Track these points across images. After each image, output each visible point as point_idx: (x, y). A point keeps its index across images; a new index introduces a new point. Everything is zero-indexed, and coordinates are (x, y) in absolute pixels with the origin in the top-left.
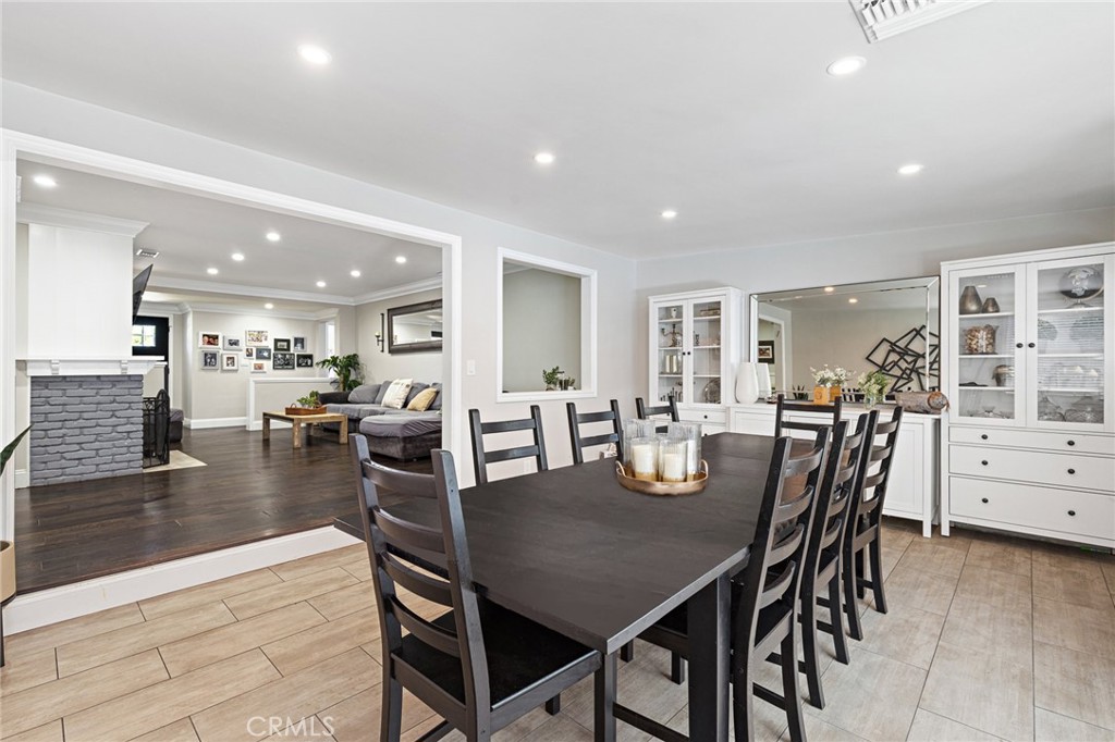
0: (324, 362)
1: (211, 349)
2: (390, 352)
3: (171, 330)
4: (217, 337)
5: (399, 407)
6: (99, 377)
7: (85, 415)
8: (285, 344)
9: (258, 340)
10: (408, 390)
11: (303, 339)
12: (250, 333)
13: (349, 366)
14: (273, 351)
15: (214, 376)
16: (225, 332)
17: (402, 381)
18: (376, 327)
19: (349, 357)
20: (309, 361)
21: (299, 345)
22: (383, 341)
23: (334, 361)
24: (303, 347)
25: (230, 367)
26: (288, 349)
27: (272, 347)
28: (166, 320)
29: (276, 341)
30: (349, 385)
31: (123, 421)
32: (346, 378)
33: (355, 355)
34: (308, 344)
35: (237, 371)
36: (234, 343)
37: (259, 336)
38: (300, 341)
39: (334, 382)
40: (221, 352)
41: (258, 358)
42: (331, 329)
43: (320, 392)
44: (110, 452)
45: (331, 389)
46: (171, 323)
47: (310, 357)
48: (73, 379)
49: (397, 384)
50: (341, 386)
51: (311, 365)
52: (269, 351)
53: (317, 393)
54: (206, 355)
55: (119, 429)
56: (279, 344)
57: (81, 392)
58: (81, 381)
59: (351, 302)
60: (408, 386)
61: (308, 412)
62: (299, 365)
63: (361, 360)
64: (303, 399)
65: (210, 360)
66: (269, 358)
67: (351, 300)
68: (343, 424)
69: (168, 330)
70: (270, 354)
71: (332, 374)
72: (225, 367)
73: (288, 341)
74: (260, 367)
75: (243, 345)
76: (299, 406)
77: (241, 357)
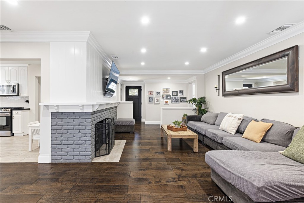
0: (190, 101)
1: (151, 96)
2: (224, 95)
3: (142, 90)
4: (153, 92)
5: (233, 133)
6: (74, 113)
7: (69, 131)
8: (176, 93)
9: (166, 92)
10: (240, 122)
11: (182, 91)
12: (163, 89)
13: (201, 102)
14: (171, 96)
15: (152, 106)
16: (155, 90)
17: (235, 115)
18: (215, 82)
19: (201, 98)
20: (185, 100)
21: (181, 93)
22: (219, 90)
23: (194, 100)
24: (182, 94)
25: (157, 103)
26: (177, 95)
27: (171, 95)
28: (141, 86)
29: (173, 92)
30: (202, 112)
31: (83, 135)
32: (200, 108)
33: (204, 97)
34: (184, 93)
35: (159, 104)
36: (158, 93)
37: (166, 91)
38: (181, 92)
39: (195, 110)
40: (154, 97)
41: (166, 99)
42: (194, 86)
43: (188, 115)
44: (78, 150)
45: (193, 114)
46: (142, 88)
47: (185, 98)
48: (65, 114)
49: (230, 116)
50: (198, 111)
51: (186, 102)
52: (170, 96)
53: (186, 115)
54: (150, 98)
55: (82, 139)
56: (174, 93)
57: (68, 120)
58: (68, 114)
59: (202, 72)
60: (240, 119)
61: (177, 130)
62: (181, 101)
63: (207, 100)
64: (175, 121)
65: (150, 99)
66: (170, 99)
67: (203, 71)
68: (195, 140)
69: (141, 90)
70: (170, 98)
71: (194, 107)
72: (156, 103)
73: (177, 92)
74: (167, 102)
75: (161, 94)
76: (173, 125)
77: (160, 99)
